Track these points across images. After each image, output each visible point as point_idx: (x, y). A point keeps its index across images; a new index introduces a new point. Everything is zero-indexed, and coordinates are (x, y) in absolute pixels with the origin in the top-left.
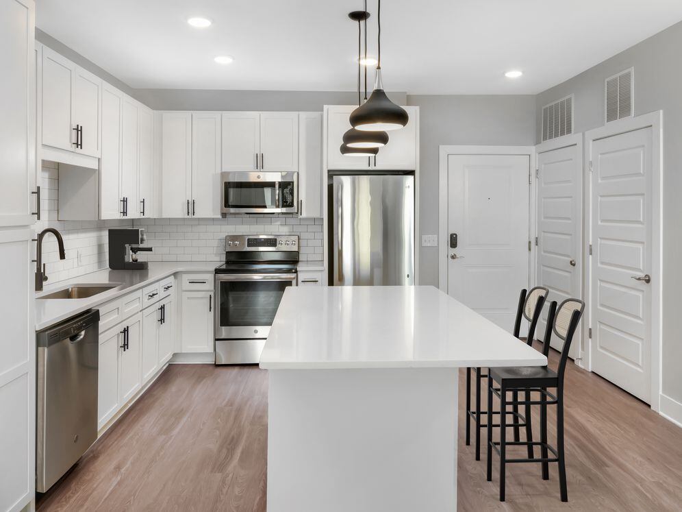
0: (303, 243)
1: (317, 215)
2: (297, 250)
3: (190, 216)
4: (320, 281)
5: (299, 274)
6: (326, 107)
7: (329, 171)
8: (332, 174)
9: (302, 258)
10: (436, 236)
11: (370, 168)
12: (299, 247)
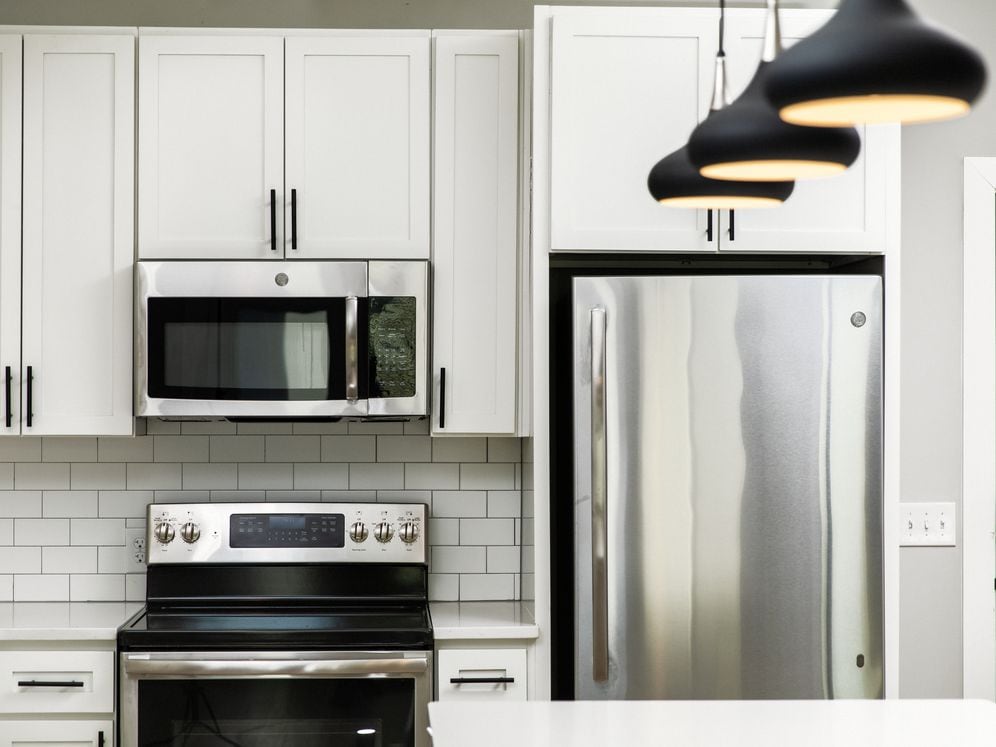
0: (446, 532)
1: (502, 425)
2: (421, 559)
3: (14, 431)
4: (520, 680)
5: (443, 655)
6: (541, 12)
7: (555, 257)
8: (566, 269)
9: (442, 589)
10: (951, 506)
11: (711, 247)
12: (429, 548)
